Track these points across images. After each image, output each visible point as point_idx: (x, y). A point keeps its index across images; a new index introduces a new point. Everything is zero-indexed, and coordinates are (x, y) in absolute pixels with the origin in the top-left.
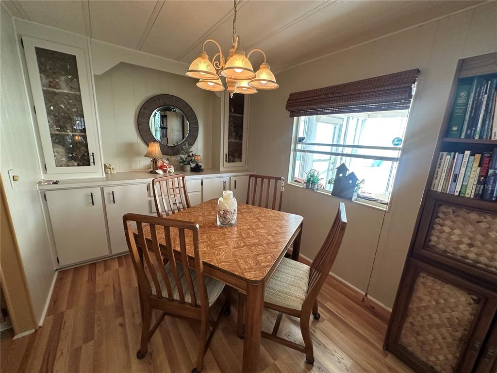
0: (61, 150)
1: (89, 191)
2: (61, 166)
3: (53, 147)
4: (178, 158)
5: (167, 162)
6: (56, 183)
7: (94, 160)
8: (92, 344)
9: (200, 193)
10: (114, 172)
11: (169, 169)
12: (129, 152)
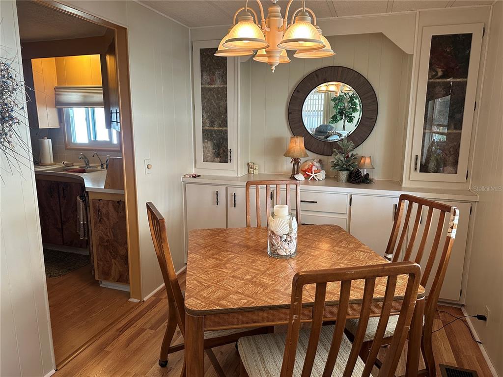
0: (209, 145)
1: (216, 189)
2: (207, 161)
3: (203, 142)
4: (332, 159)
5: (317, 165)
6: (195, 177)
7: (230, 156)
8: (152, 333)
9: (347, 217)
10: (256, 172)
11: (313, 175)
12: (276, 148)
